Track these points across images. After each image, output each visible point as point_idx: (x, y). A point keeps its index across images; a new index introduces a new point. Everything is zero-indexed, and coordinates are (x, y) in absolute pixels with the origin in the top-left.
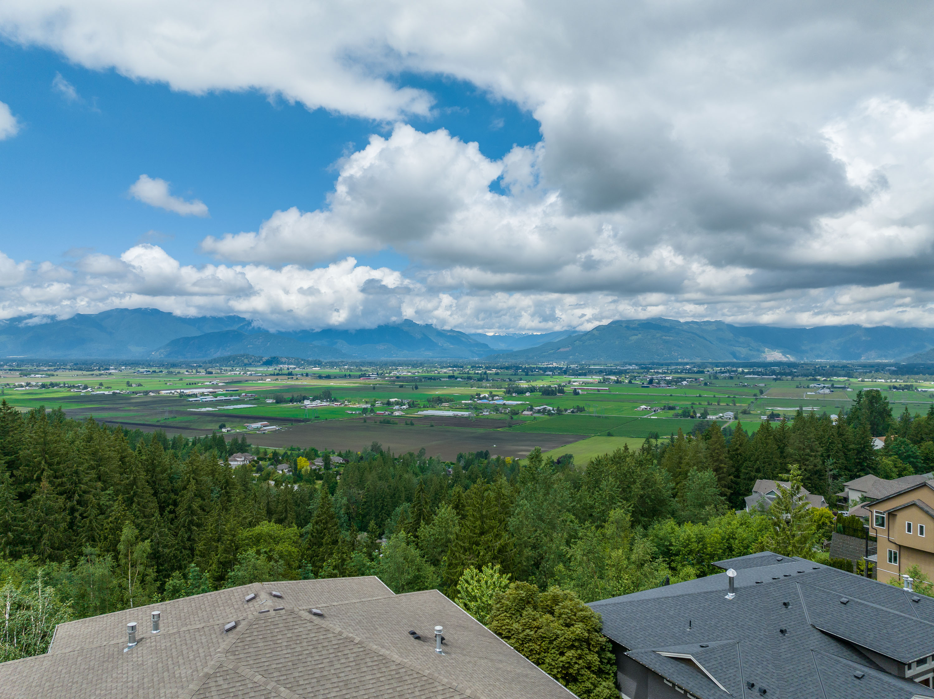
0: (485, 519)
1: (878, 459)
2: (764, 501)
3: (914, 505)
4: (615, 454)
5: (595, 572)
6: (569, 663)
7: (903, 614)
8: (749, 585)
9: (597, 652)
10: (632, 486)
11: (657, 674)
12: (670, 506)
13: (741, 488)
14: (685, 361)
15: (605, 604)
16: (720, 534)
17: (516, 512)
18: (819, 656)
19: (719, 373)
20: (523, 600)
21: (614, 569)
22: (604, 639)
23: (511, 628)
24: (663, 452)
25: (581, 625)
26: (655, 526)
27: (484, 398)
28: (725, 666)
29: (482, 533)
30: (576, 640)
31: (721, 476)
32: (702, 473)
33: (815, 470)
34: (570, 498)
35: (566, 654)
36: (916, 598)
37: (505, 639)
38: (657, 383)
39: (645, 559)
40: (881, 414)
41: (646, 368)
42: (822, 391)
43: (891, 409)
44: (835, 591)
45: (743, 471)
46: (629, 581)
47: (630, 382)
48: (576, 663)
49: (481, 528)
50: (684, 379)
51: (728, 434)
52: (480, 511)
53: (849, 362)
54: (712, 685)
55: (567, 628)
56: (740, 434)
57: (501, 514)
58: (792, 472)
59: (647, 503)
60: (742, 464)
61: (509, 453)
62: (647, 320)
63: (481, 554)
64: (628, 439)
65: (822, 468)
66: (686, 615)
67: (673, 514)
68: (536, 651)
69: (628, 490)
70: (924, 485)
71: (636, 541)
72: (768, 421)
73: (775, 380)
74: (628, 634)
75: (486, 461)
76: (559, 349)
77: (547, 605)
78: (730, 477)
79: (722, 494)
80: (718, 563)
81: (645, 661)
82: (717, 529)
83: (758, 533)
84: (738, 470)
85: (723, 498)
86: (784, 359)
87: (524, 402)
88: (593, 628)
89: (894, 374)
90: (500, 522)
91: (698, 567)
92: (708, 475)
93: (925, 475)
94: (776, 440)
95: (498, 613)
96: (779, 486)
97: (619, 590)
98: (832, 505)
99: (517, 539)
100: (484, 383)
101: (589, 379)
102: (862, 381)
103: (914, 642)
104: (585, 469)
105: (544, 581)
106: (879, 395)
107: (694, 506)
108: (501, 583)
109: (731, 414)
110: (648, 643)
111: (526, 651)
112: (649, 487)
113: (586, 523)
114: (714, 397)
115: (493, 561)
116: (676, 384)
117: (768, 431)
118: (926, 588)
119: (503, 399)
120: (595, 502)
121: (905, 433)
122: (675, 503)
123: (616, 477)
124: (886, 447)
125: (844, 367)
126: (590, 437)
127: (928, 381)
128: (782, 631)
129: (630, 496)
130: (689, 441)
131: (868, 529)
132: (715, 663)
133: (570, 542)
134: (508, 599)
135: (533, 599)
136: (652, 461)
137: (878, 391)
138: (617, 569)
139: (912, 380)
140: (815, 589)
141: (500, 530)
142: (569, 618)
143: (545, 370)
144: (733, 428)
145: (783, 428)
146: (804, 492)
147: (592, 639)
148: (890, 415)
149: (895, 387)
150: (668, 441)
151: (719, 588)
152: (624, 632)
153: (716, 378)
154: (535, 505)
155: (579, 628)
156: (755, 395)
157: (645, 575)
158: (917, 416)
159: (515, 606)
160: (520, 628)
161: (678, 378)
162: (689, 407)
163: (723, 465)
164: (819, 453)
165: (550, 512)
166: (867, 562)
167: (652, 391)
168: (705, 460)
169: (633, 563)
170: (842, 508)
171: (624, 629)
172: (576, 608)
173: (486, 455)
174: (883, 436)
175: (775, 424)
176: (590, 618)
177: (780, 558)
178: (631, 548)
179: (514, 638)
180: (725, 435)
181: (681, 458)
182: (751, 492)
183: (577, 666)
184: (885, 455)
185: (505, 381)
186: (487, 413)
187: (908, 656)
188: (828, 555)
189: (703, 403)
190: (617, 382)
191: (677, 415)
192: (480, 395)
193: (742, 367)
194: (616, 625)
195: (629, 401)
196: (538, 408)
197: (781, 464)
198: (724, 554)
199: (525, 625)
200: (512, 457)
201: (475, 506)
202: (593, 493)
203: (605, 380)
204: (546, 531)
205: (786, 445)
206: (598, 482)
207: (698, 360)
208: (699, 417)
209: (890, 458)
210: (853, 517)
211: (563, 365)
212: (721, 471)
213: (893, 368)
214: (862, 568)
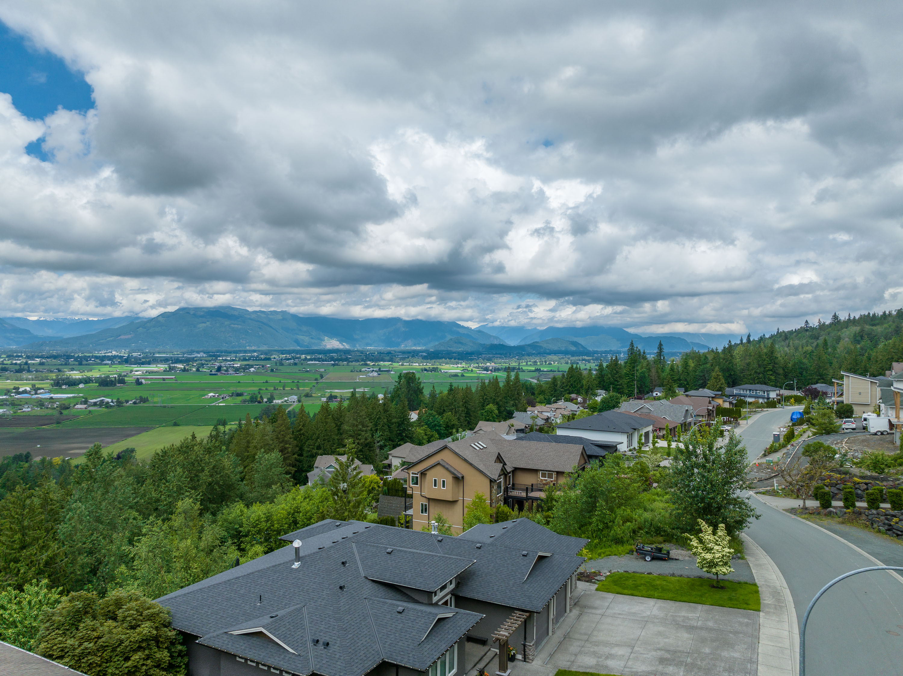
0: (27, 531)
1: (413, 429)
2: (324, 475)
3: (439, 464)
4: (183, 444)
5: (162, 567)
6: (135, 666)
7: (431, 553)
8: (312, 552)
9: (166, 648)
10: (200, 474)
11: (231, 654)
12: (238, 489)
13: (304, 465)
14: (253, 348)
15: (174, 596)
16: (286, 510)
17: (68, 517)
18: (371, 602)
19: (284, 359)
20: (80, 612)
21: (182, 560)
22: (174, 633)
23: (65, 645)
24: (231, 438)
25: (148, 624)
26: (224, 511)
27: (25, 392)
28: (293, 630)
29: (23, 548)
30: (143, 640)
31: (286, 456)
32: (269, 455)
33: (366, 443)
34: (132, 494)
35: (132, 658)
36: (440, 538)
37: (56, 660)
38: (226, 371)
39: (214, 544)
40: (415, 392)
41: (214, 356)
42: (371, 375)
43: (423, 388)
44: (383, 544)
45: (306, 449)
46: (199, 570)
47: (198, 370)
48: (143, 665)
49: (21, 542)
50: (252, 366)
51: (292, 416)
52: (20, 522)
53: (393, 349)
54: (282, 650)
55: (132, 631)
56: (303, 415)
57: (48, 521)
58: (347, 446)
59: (216, 489)
60: (305, 443)
61: (58, 453)
62: (215, 307)
63: (22, 571)
64: (196, 427)
65: (371, 441)
66: (256, 591)
67: (241, 497)
68: (96, 663)
69: (196, 479)
70: (445, 447)
71: (205, 529)
72: (327, 402)
73: (334, 365)
74: (199, 621)
75: (26, 465)
76: (120, 336)
77: (109, 611)
78: (294, 456)
79: (287, 473)
80: (283, 537)
81: (218, 644)
82: (284, 505)
83: (320, 504)
84: (301, 449)
85: (288, 476)
86: (341, 347)
87: (76, 395)
88: (162, 624)
89: (425, 359)
90: (47, 531)
91: (266, 544)
92: (275, 456)
93: (446, 440)
94: (334, 419)
95: (47, 632)
96: (337, 459)
97: (188, 581)
98: (380, 472)
99: (69, 547)
100: (25, 375)
101: (153, 368)
102: (402, 365)
103: (439, 573)
104: (149, 462)
105: (102, 587)
106: (415, 376)
107: (262, 486)
108: (49, 599)
109: (295, 398)
110: (220, 625)
111: (84, 667)
112: (217, 474)
113: (151, 517)
114: (280, 382)
115: (38, 577)
116: (244, 371)
117: (327, 411)
118: (446, 530)
119: (50, 392)
120: (161, 495)
121: (433, 406)
122: (243, 487)
123: (183, 467)
124: (419, 419)
125: (389, 353)
126: (154, 428)
127: (448, 364)
128: (341, 588)
129: (198, 485)
130: (257, 425)
131: (406, 488)
132: (284, 629)
133: (133, 541)
134: (61, 614)
135: (91, 608)
136: (221, 448)
137: (413, 373)
138: (185, 560)
139: (438, 363)
140: (367, 545)
141: (47, 540)
142: (134, 619)
143: (103, 359)
144: (297, 410)
145: (340, 408)
146: (357, 462)
147: (160, 636)
148: (422, 393)
149: (426, 370)
150: (235, 426)
151: (286, 560)
152: (195, 621)
153: (282, 364)
154: (92, 506)
155: (146, 627)
156: (316, 379)
157: (215, 561)
158: (441, 393)
159: (70, 620)
160: (77, 643)
161: (246, 365)
162: (257, 392)
163: (288, 446)
164: (369, 428)
165: (110, 512)
166: (406, 515)
167: (220, 379)
168: (271, 442)
169: (202, 551)
170: (387, 473)
171: (195, 617)
172: (142, 608)
173: (27, 458)
174: (417, 410)
175: (333, 405)
176: (158, 614)
177: (338, 524)
178: (199, 536)
179: (69, 655)
180: (290, 417)
181: (248, 442)
182: (313, 467)
183: (144, 667)
184: (419, 426)
185: (52, 372)
186: (29, 409)
187: (435, 585)
188: (376, 515)
189: (269, 388)
190: (184, 370)
191: (244, 401)
192: (19, 388)
193: (305, 354)
194: (186, 615)
195: (197, 389)
196: (94, 400)
197: (338, 440)
198: (290, 528)
199: (82, 638)
200: (61, 457)
201: (14, 518)
202: (158, 486)
203: (171, 369)
204: (105, 532)
205: (342, 423)
206: (163, 474)
207: (264, 348)
208: (266, 402)
209: (422, 428)
210: (395, 480)
211: (124, 353)
212: (286, 452)
213: (425, 354)
214: (402, 522)
